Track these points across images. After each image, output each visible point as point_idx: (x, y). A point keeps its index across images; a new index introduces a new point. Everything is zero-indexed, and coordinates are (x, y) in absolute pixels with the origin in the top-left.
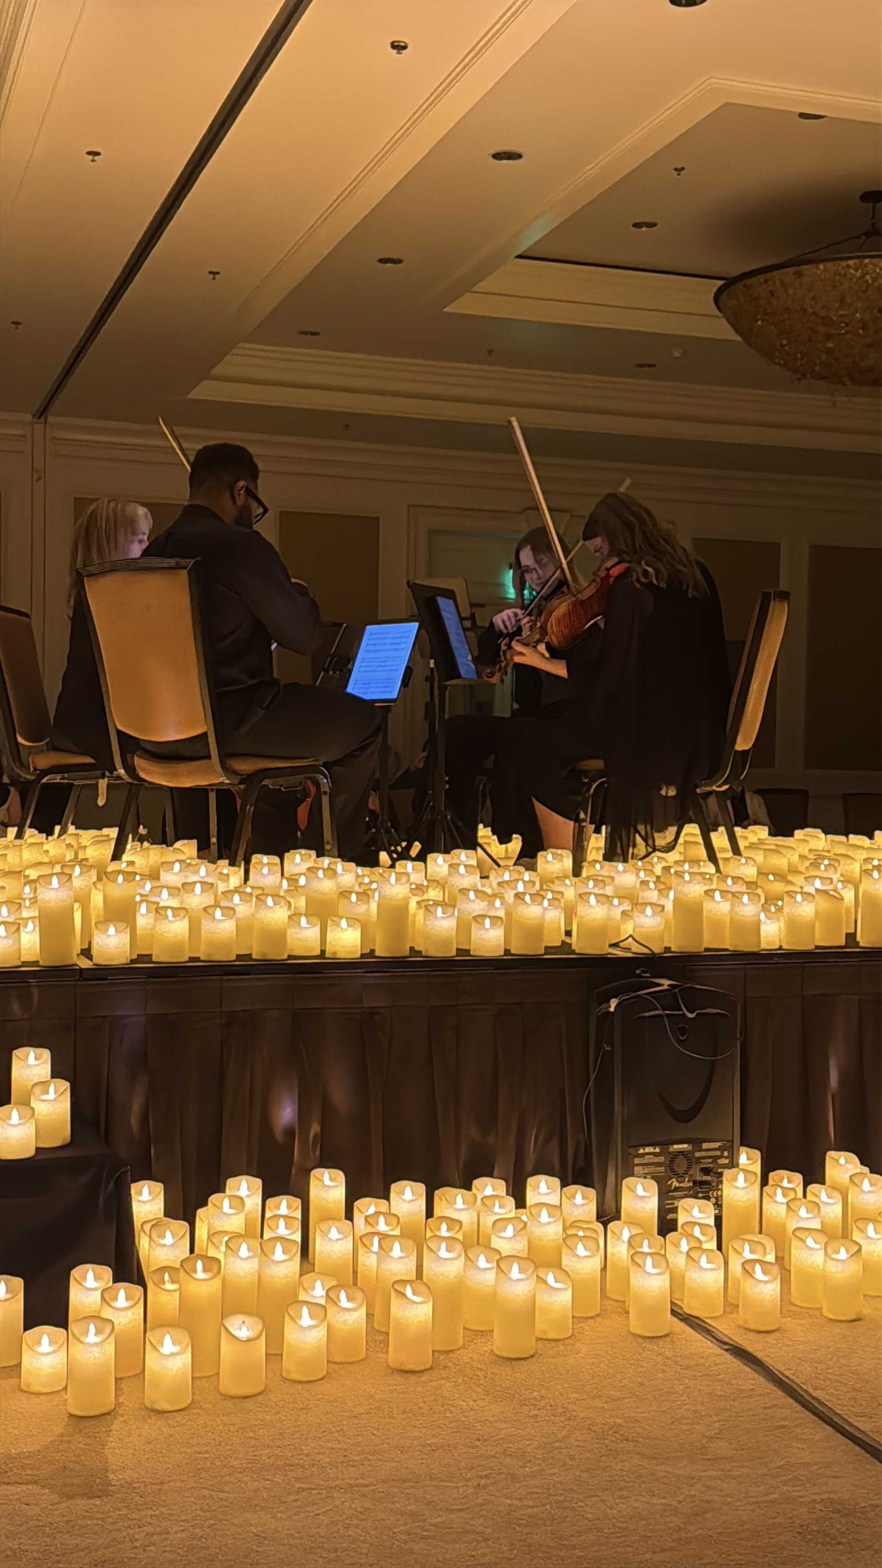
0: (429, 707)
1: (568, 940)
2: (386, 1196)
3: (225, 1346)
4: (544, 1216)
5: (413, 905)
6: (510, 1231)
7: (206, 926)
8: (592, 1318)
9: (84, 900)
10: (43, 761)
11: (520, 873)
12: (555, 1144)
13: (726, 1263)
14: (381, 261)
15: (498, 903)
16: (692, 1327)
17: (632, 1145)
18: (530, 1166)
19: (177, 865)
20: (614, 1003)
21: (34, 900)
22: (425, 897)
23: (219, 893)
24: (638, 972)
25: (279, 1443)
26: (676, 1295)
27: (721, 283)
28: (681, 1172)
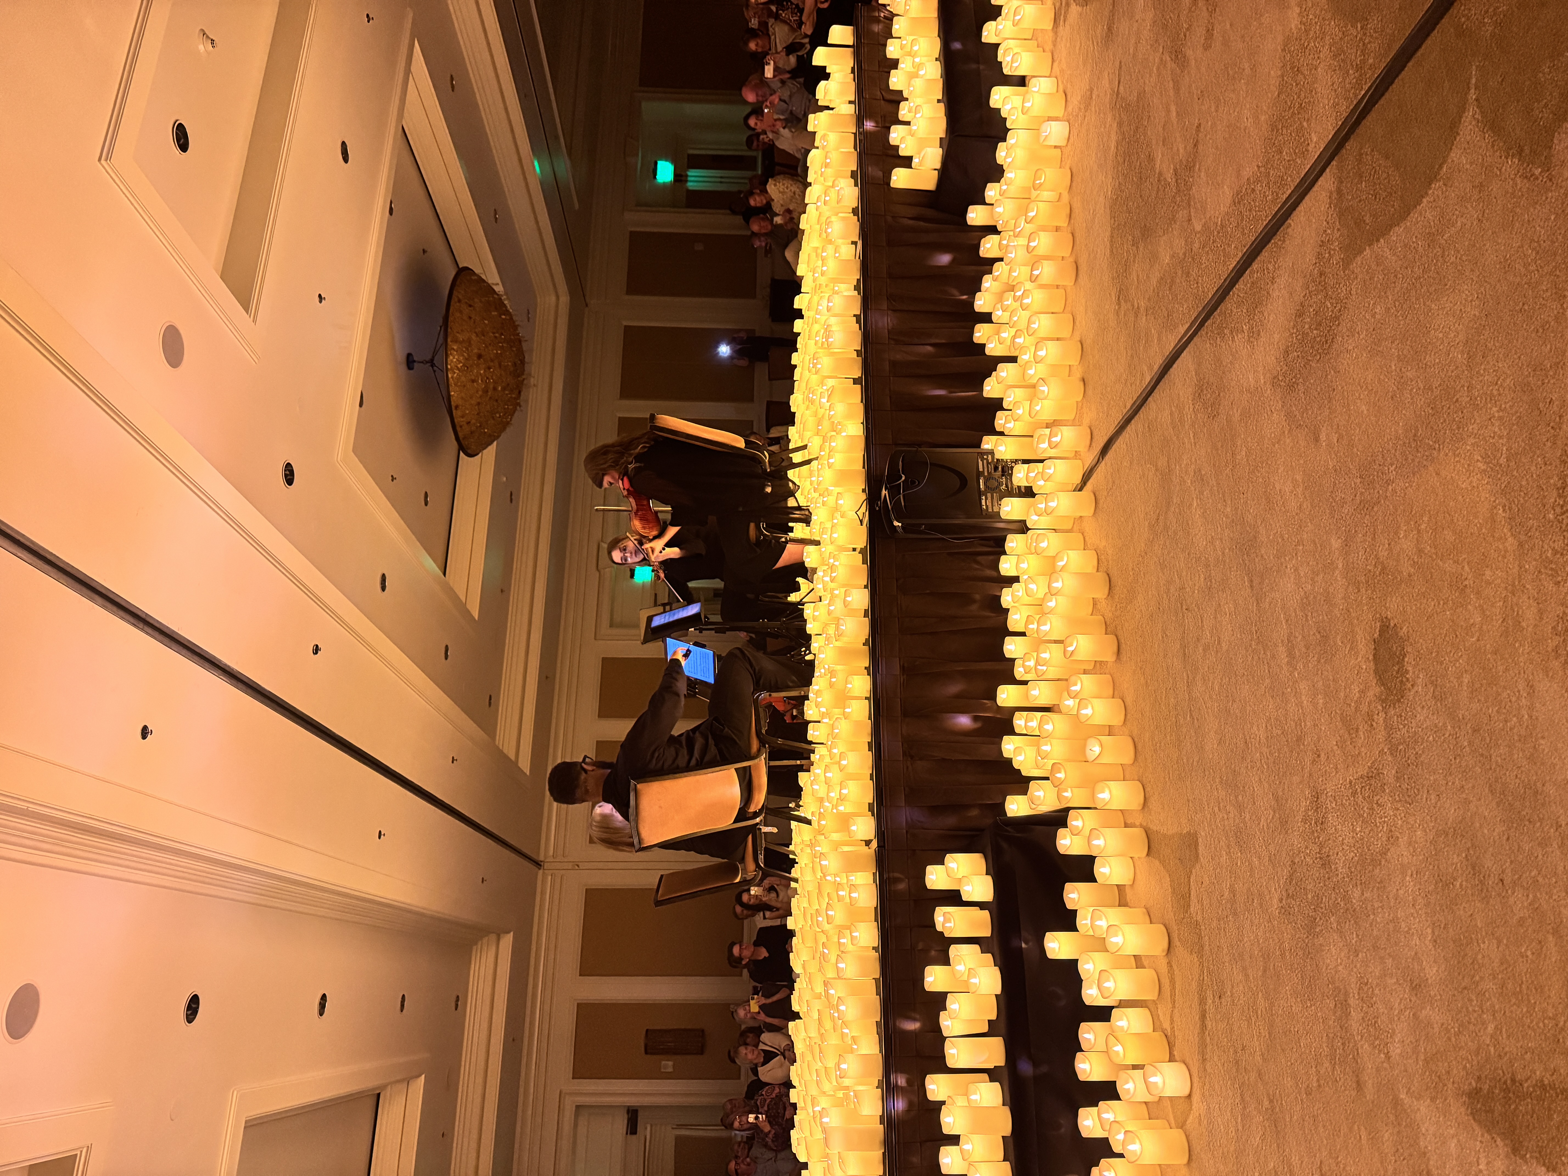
0: (717, 631)
1: (858, 550)
2: (1013, 660)
3: (1104, 760)
4: (1024, 566)
5: (838, 644)
6: (1032, 586)
7: (851, 770)
8: (1084, 538)
9: (836, 845)
10: (751, 866)
11: (818, 578)
12: (980, 558)
13: (1050, 458)
14: (446, 658)
15: (836, 592)
16: (1089, 479)
17: (980, 512)
18: (994, 574)
19: (815, 787)
20: (896, 523)
21: (836, 875)
22: (833, 636)
23: (830, 761)
24: (877, 509)
25: (1163, 728)
26: (1070, 489)
27: (461, 453)
28: (996, 484)
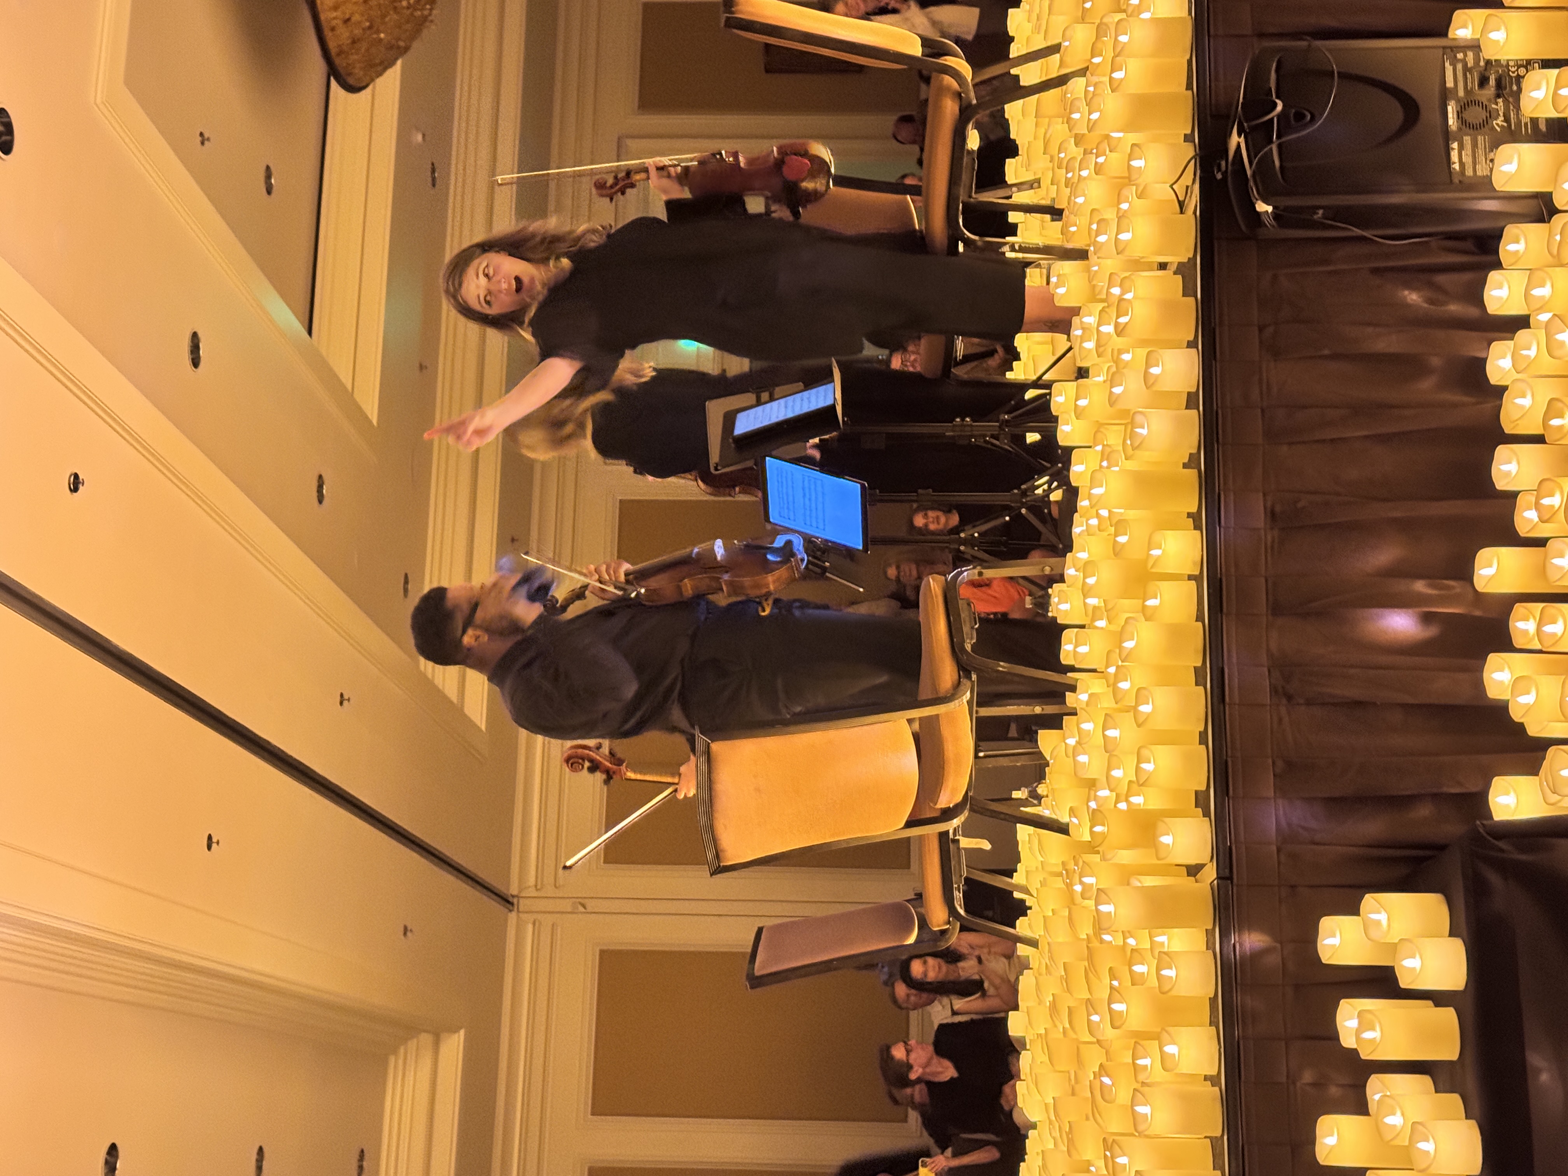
1: (1174, 267)
2: (1513, 496)
4: (1542, 292)
5: (1130, 465)
6: (1561, 335)
7: (1161, 723)
9: (1126, 875)
10: (937, 912)
11: (1082, 328)
14: (320, 500)
15: (1126, 357)
17: (1448, 178)
18: (1472, 312)
19: (1076, 758)
20: (1263, 207)
21: (1126, 933)
22: (1119, 448)
23: (1114, 706)
24: (1219, 176)
27: (334, 83)
28: (1483, 115)
